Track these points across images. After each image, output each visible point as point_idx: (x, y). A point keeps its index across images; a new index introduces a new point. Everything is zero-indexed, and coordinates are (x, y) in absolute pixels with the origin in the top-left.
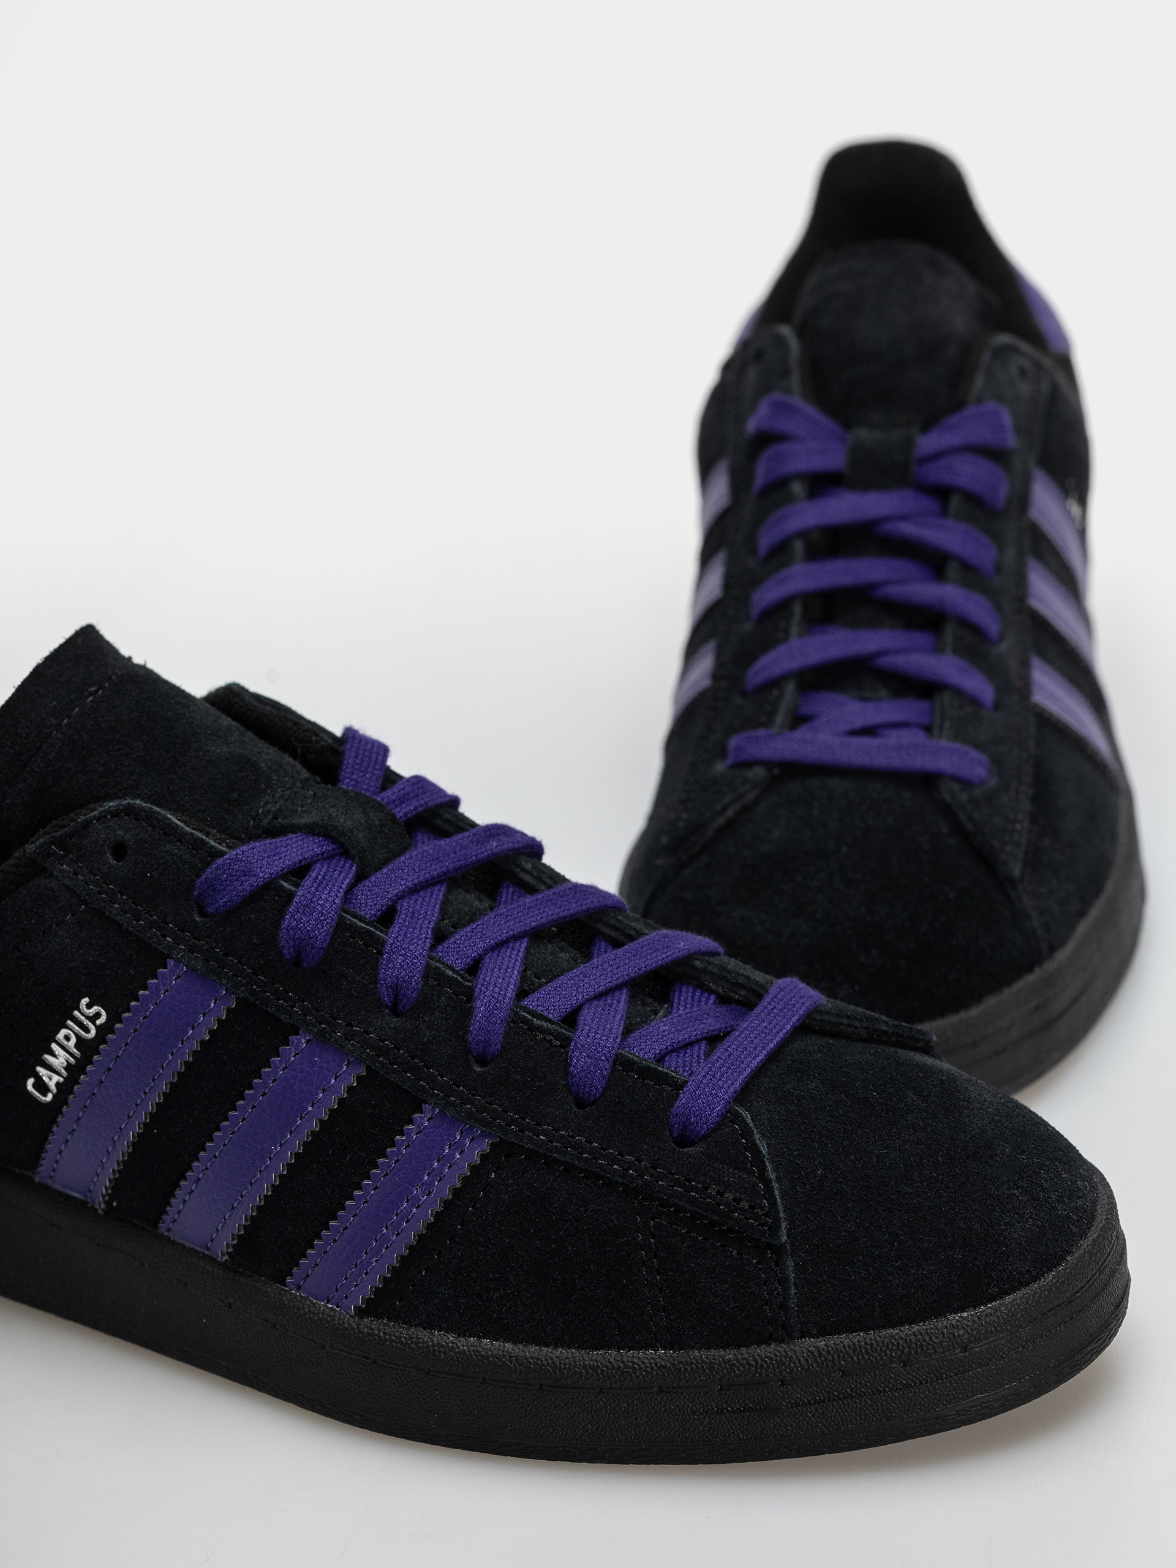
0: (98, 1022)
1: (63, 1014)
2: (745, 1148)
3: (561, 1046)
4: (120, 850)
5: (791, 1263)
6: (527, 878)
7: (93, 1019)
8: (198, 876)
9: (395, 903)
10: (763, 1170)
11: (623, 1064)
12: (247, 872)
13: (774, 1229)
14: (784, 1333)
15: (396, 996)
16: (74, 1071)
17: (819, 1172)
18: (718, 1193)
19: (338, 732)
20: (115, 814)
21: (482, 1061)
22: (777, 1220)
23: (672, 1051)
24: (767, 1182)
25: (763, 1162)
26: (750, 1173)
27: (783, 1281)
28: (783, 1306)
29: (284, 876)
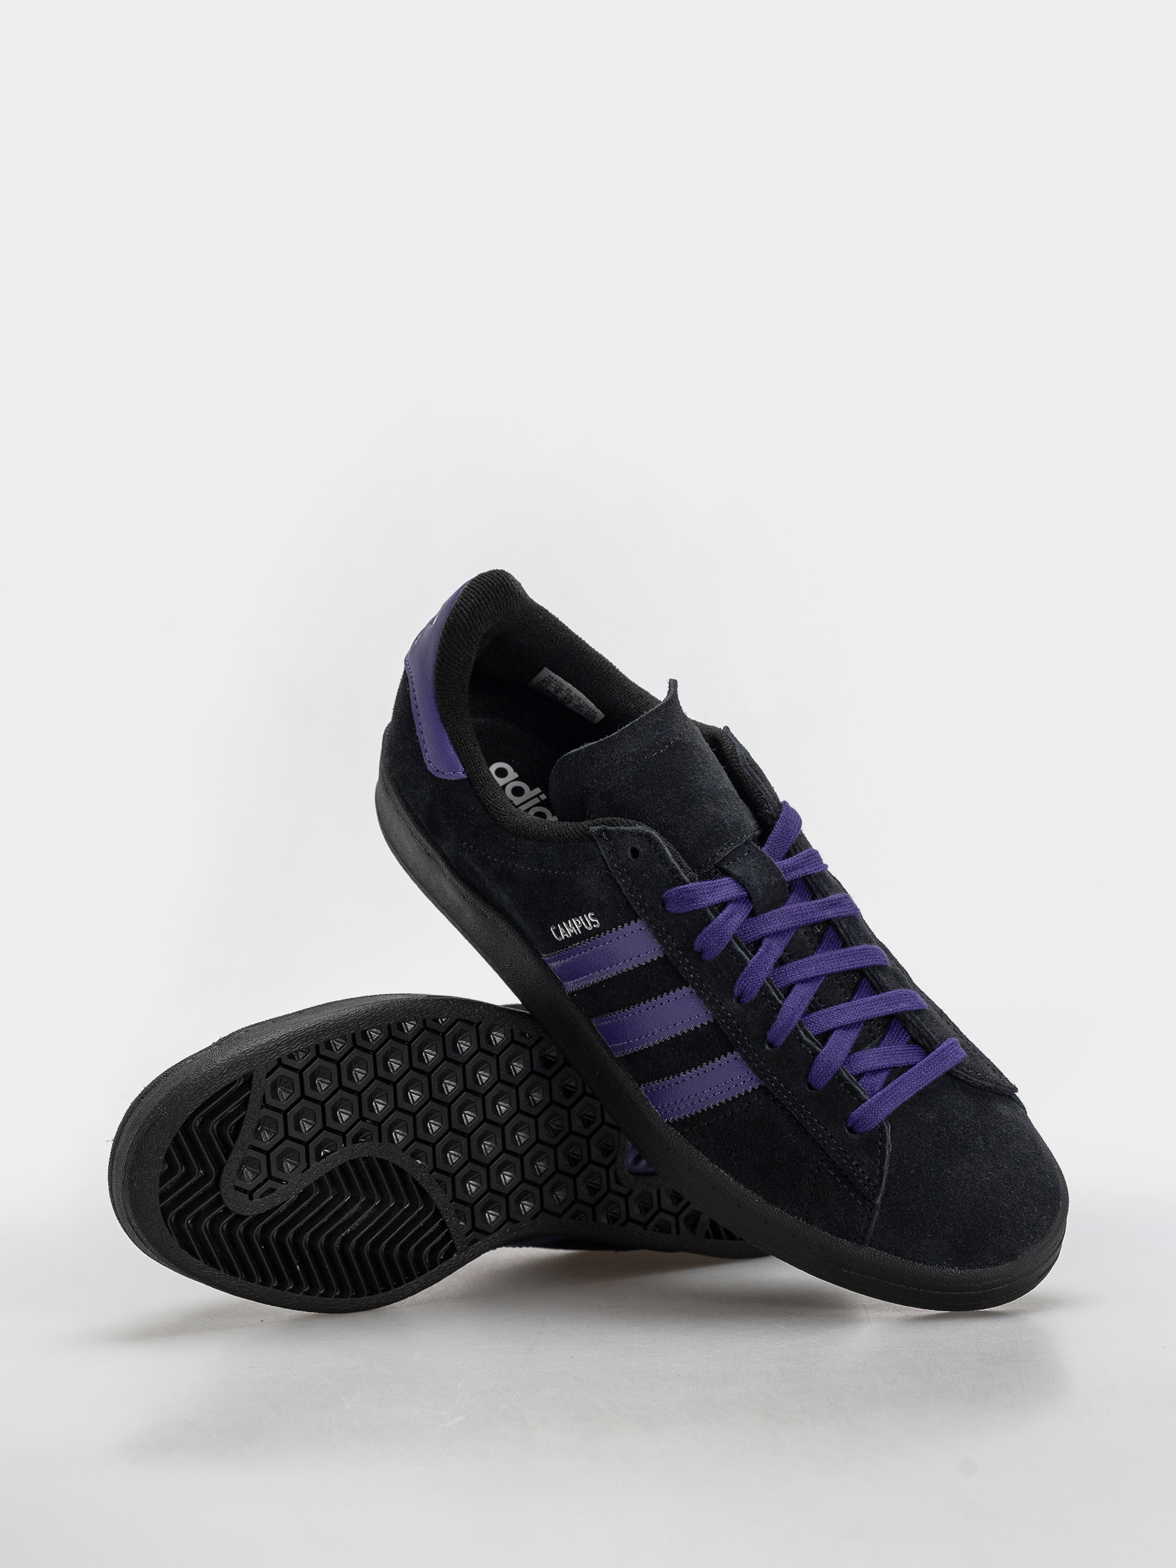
0: (594, 926)
1: (579, 912)
2: (880, 1147)
3: (812, 1054)
4: (635, 853)
5: (877, 1213)
6: (842, 931)
7: (593, 923)
8: (669, 888)
9: (763, 937)
10: (883, 1164)
11: (838, 1077)
12: (692, 900)
13: (875, 1196)
14: (862, 1241)
15: (742, 994)
16: (575, 938)
17: (912, 1172)
18: (857, 1165)
19: (781, 800)
20: (640, 834)
21: (771, 1045)
22: (878, 1192)
23: (870, 1072)
24: (882, 1172)
25: (884, 1160)
26: (876, 1162)
27: (870, 1220)
28: (866, 1230)
29: (711, 908)
